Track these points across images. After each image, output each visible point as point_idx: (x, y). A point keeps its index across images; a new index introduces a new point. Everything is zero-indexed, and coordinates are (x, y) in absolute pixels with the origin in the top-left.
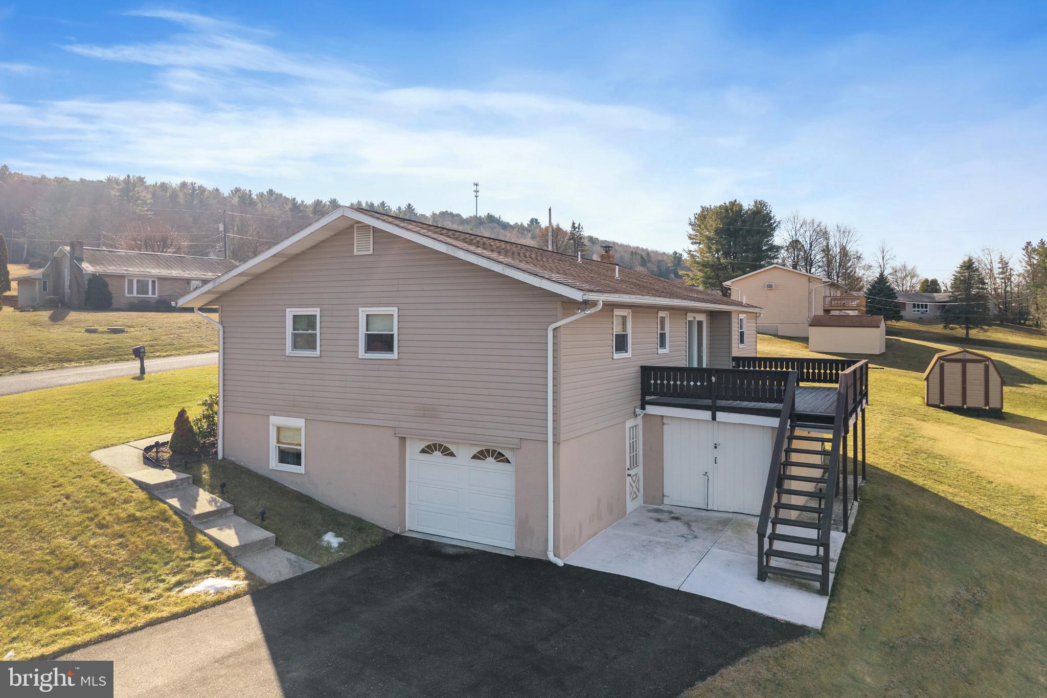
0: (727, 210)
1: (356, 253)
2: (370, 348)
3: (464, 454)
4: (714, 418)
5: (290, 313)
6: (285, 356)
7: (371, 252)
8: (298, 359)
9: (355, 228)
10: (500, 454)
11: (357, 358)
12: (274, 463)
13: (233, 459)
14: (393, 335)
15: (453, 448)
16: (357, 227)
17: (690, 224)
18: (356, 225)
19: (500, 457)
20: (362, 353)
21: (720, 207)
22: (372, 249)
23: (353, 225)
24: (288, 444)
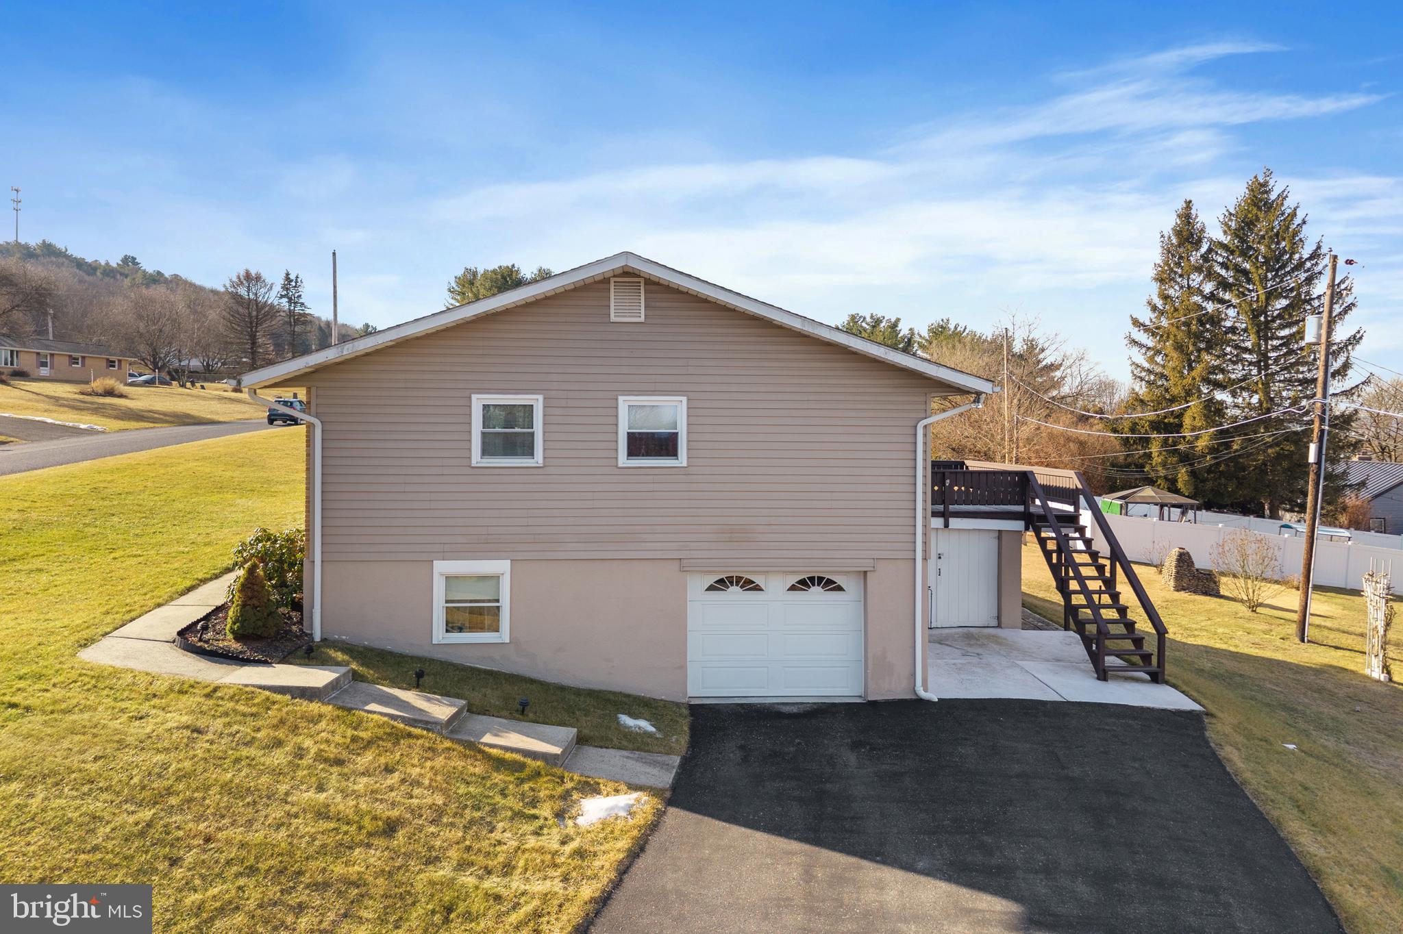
0: (504, 278)
1: (613, 319)
2: (632, 452)
3: (776, 586)
4: (946, 525)
5: (478, 402)
6: (470, 466)
7: (642, 319)
8: (497, 471)
9: (612, 284)
10: (830, 582)
11: (617, 466)
12: (440, 635)
13: (344, 637)
14: (676, 434)
15: (759, 580)
16: (615, 282)
17: (450, 291)
18: (612, 280)
19: (829, 585)
20: (623, 459)
21: (494, 271)
22: (643, 317)
23: (609, 279)
24: (471, 601)
